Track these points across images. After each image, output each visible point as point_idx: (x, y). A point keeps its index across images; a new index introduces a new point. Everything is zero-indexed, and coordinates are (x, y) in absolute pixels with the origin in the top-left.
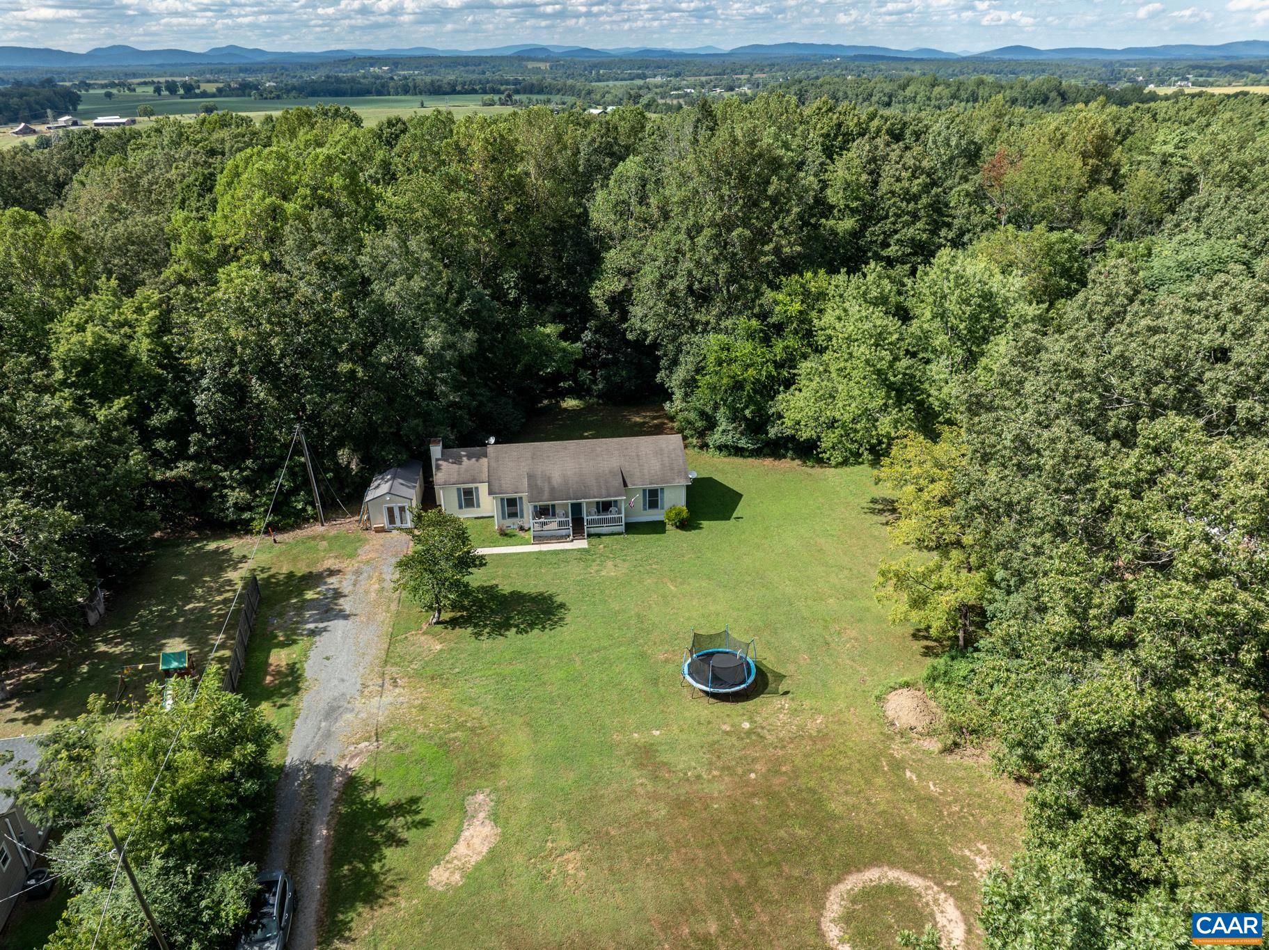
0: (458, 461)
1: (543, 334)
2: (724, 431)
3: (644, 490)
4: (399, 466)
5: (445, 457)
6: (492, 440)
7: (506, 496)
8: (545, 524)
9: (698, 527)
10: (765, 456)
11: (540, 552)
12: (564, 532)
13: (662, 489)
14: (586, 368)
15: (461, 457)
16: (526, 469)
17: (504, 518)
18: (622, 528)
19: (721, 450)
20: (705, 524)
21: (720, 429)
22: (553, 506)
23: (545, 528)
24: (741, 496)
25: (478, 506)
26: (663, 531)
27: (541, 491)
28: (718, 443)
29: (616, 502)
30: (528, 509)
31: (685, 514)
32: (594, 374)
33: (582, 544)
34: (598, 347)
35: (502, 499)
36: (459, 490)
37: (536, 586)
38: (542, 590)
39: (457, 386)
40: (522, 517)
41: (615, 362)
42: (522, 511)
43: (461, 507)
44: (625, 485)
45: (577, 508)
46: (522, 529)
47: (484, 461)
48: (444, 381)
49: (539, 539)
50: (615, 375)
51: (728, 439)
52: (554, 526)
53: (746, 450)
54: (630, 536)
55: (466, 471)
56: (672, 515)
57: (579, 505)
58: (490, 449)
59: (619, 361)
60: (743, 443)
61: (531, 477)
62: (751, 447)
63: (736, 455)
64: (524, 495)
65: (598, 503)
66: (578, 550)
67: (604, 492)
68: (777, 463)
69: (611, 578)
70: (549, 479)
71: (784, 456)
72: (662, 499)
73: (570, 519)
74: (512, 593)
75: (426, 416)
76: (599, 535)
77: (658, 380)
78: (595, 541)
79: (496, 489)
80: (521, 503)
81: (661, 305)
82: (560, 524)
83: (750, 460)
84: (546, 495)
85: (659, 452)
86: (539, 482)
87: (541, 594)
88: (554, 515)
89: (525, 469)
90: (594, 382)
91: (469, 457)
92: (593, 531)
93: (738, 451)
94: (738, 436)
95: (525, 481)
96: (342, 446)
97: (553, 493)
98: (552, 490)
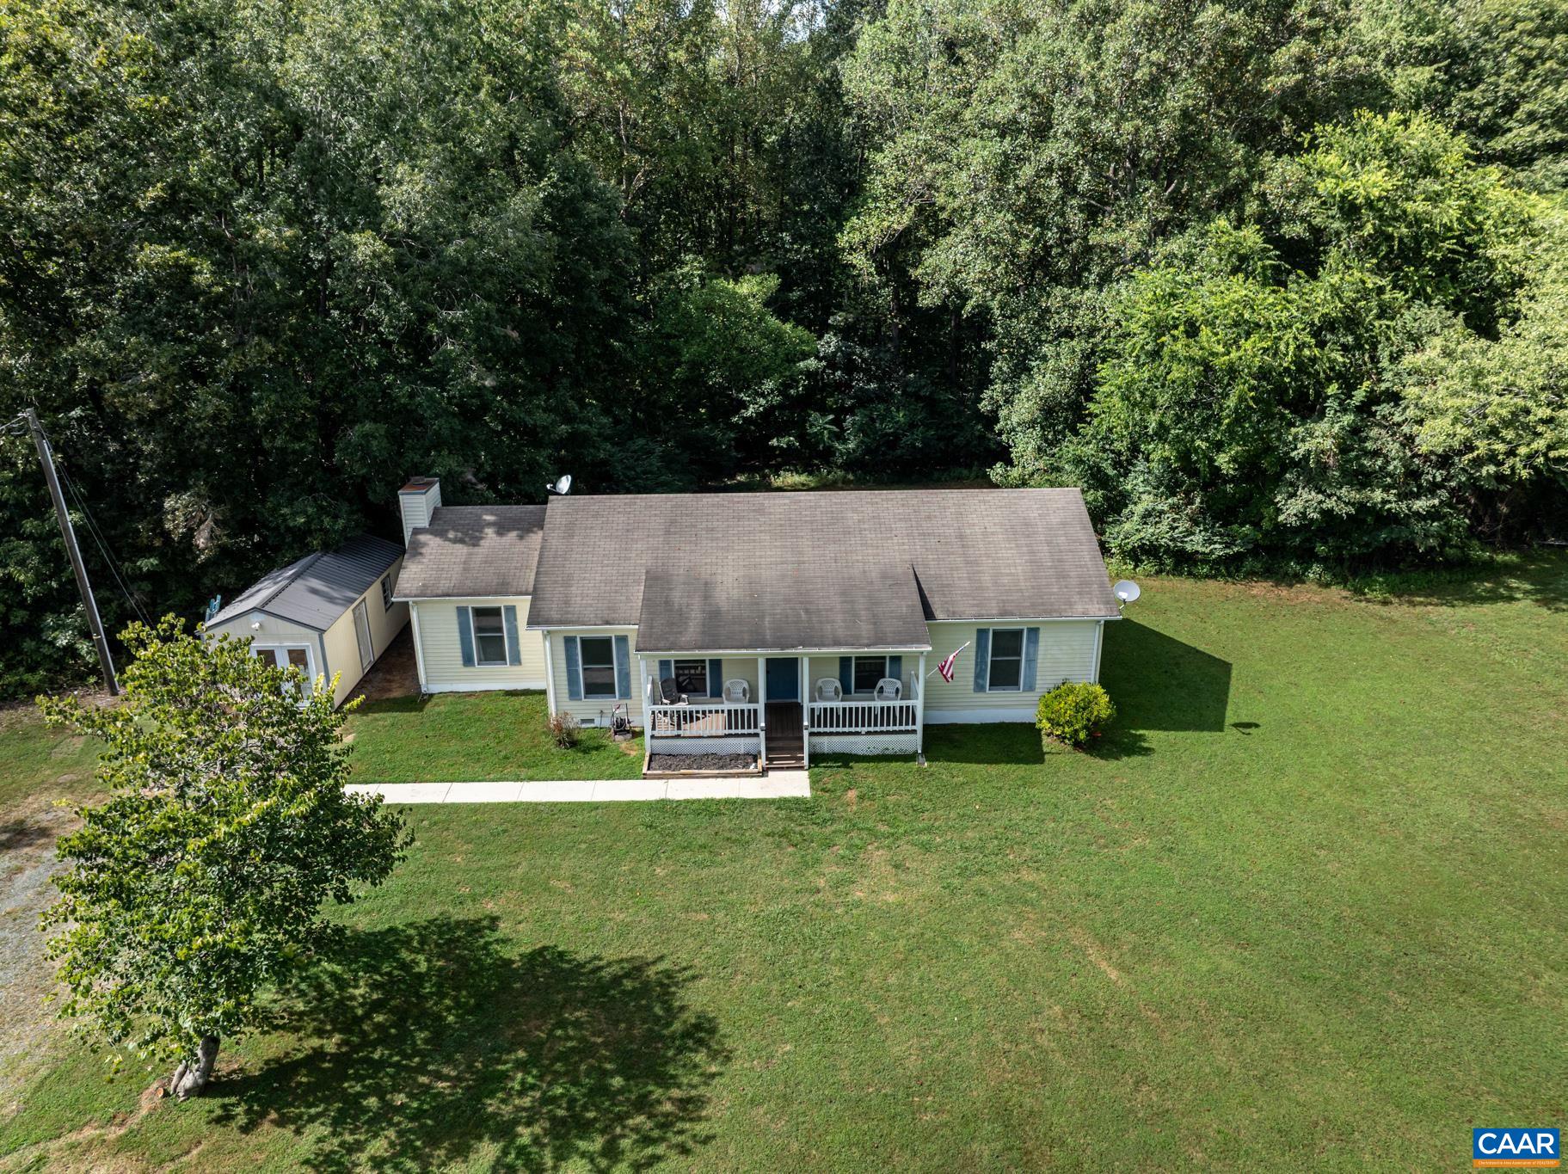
0: (471, 536)
1: (733, 296)
2: (1147, 515)
3: (982, 633)
4: (326, 548)
5: (437, 525)
6: (565, 484)
7: (581, 631)
8: (690, 717)
9: (1134, 748)
10: (1251, 575)
11: (663, 806)
12: (741, 745)
13: (1034, 632)
14: (824, 411)
15: (480, 526)
16: (646, 560)
17: (573, 695)
18: (914, 742)
19: (1137, 562)
20: (1153, 737)
21: (1139, 509)
22: (716, 664)
23: (689, 729)
24: (1226, 667)
25: (516, 660)
26: (1037, 757)
27: (677, 619)
28: (1134, 541)
29: (896, 659)
30: (643, 673)
31: (1103, 706)
32: (837, 422)
33: (793, 784)
34: (850, 367)
35: (569, 641)
36: (462, 611)
37: (623, 931)
38: (642, 950)
39: (491, 352)
40: (626, 694)
41: (884, 396)
42: (625, 676)
43: (468, 661)
44: (928, 613)
45: (782, 674)
46: (621, 727)
47: (536, 538)
48: (454, 330)
49: (668, 763)
50: (883, 419)
51: (1159, 532)
52: (715, 724)
53: (1206, 559)
54: (937, 767)
55: (487, 562)
56: (1065, 707)
57: (791, 665)
58: (555, 506)
59: (892, 395)
60: (1196, 543)
61: (657, 581)
62: (1218, 550)
63: (1176, 571)
64: (631, 631)
65: (845, 661)
66: (782, 804)
67: (865, 629)
68: (1284, 592)
69: (885, 914)
70: (707, 589)
71: (1299, 578)
72: (1031, 661)
73: (761, 707)
74: (536, 958)
75: (404, 421)
76: (845, 759)
77: (984, 406)
78: (834, 776)
79: (552, 609)
80: (624, 655)
81: (1003, 218)
82: (734, 719)
83: (1212, 585)
84: (693, 630)
85: (1022, 530)
86: (677, 596)
87: (636, 969)
88: (717, 693)
89: (641, 558)
90: (840, 437)
91: (502, 529)
92: (828, 744)
93: (1182, 561)
94: (1183, 525)
95: (638, 592)
96: (180, 487)
97: (715, 627)
98: (713, 616)
